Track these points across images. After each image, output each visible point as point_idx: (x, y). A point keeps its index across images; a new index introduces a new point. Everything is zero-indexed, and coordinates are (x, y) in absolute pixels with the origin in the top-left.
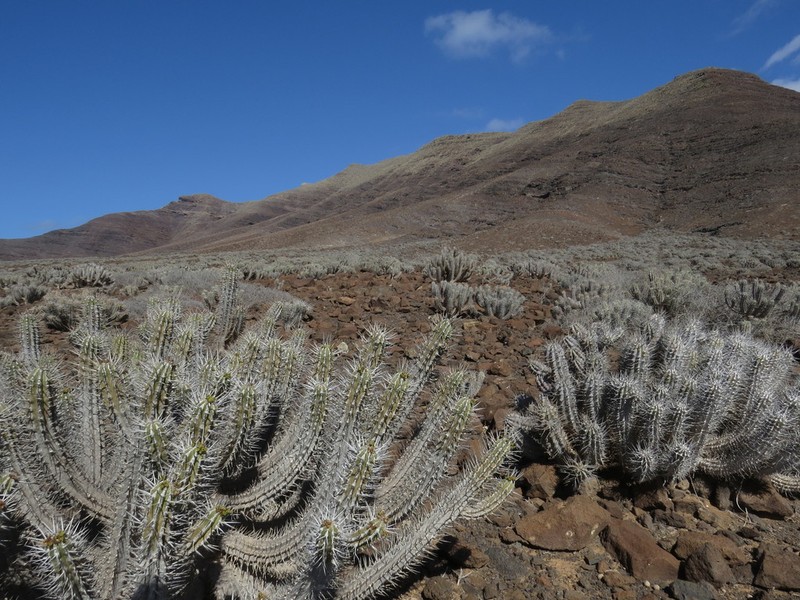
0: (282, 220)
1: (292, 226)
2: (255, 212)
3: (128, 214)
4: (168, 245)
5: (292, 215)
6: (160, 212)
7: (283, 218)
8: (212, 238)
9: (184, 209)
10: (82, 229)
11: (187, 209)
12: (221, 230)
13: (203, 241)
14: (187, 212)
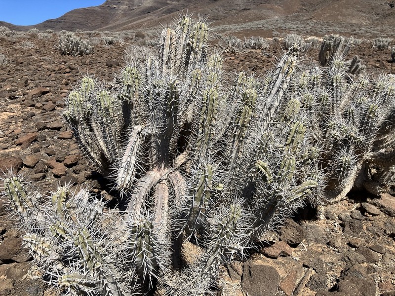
0: (164, 10)
1: (170, 13)
2: (151, 5)
3: (84, 9)
4: (106, 27)
5: (170, 7)
6: (101, 7)
7: (165, 8)
8: (128, 22)
9: (114, 4)
10: (61, 18)
11: (116, 5)
12: (133, 17)
13: (124, 24)
14: (115, 6)
